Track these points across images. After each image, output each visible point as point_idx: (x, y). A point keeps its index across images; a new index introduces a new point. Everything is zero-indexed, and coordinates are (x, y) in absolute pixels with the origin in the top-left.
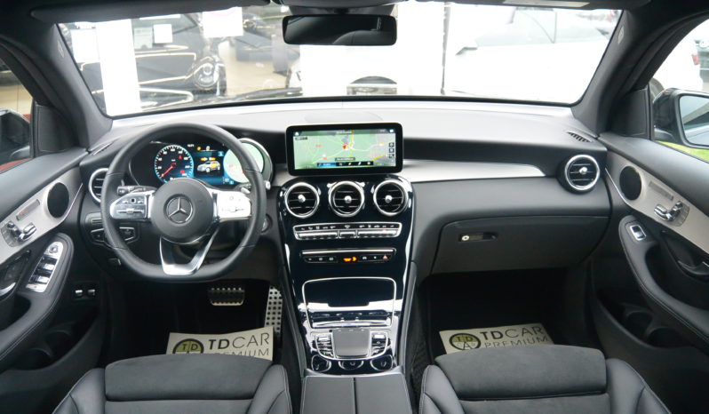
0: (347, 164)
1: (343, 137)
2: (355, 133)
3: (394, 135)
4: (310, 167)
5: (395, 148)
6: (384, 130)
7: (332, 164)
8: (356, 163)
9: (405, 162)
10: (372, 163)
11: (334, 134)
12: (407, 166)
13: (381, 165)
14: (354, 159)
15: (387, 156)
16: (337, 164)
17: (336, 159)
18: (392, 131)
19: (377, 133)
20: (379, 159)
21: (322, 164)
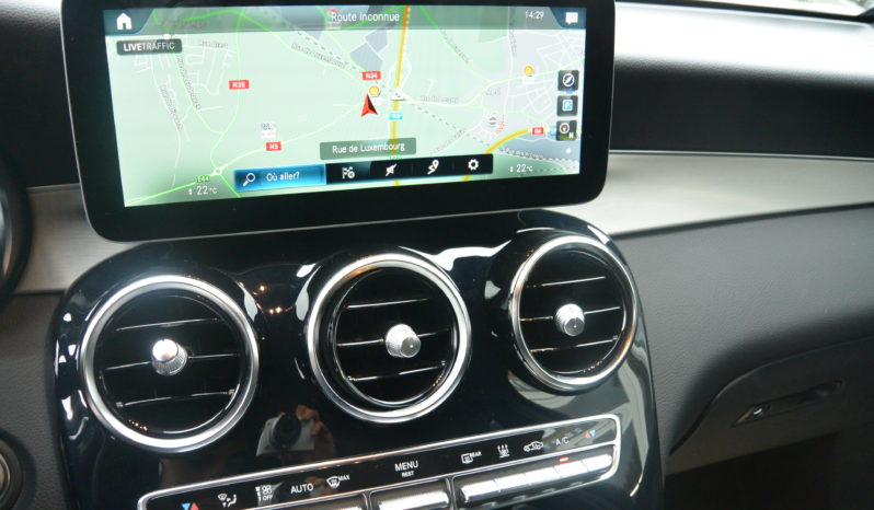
0: (377, 170)
1: (360, 37)
2: (418, 23)
3: (582, 34)
4: (204, 193)
5: (580, 93)
6: (541, 13)
7: (307, 172)
8: (418, 167)
9: (615, 159)
10: (486, 162)
11: (316, 25)
12: (623, 175)
13: (522, 169)
14: (411, 144)
15: (550, 129)
16: (333, 173)
17: (325, 149)
18: (572, 17)
19: (513, 25)
20: (512, 146)
21: (259, 176)
